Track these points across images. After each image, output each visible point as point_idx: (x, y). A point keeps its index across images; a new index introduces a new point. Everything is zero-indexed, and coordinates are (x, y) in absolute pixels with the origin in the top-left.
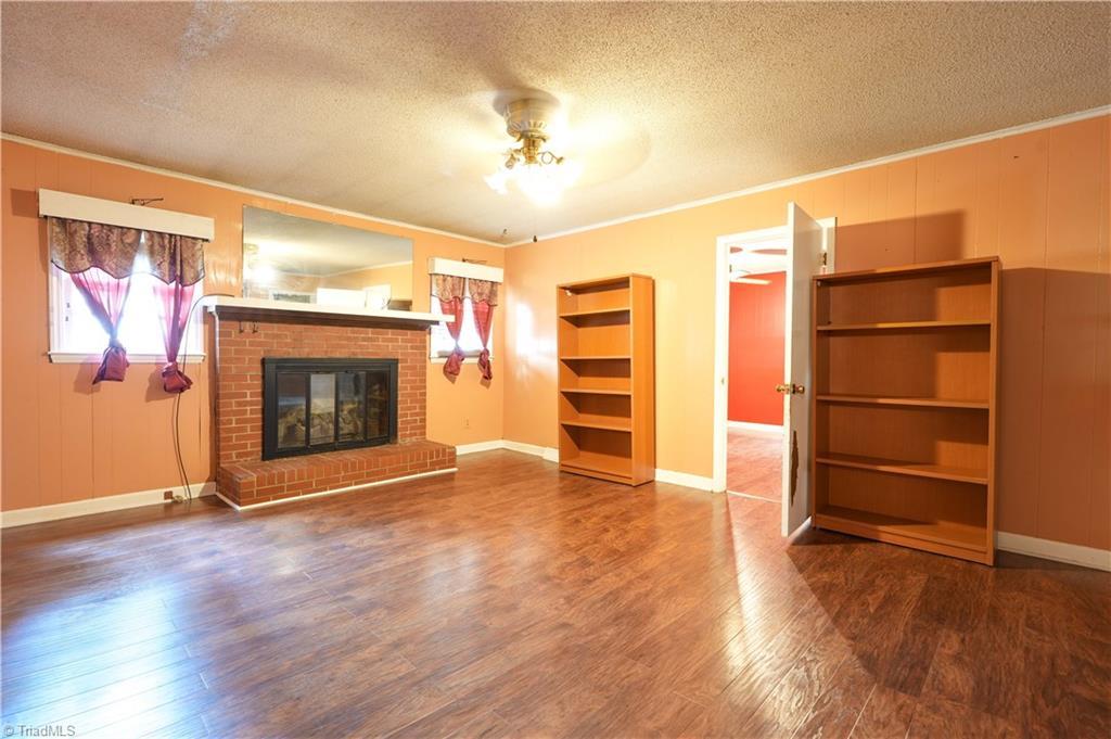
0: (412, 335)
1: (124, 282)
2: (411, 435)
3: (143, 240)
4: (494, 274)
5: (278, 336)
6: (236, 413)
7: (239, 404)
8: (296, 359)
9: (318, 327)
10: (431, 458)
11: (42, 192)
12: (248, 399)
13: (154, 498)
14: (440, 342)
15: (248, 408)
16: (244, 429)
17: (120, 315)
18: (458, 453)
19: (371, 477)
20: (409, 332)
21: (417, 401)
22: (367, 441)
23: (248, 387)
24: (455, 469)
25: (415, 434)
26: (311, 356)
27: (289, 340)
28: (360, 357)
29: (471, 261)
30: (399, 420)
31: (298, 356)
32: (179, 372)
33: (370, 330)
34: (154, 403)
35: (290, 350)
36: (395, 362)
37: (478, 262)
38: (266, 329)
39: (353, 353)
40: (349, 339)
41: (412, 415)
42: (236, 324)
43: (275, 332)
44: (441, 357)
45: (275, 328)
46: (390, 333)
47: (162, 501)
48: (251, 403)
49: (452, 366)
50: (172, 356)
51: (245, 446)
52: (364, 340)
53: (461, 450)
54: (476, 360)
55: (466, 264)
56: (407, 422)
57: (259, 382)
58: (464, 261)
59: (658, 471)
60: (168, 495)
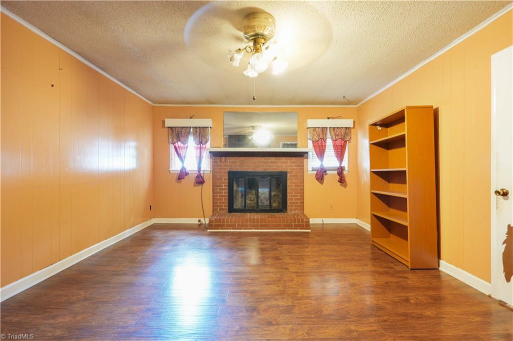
0: (295, 160)
1: (186, 145)
2: (295, 210)
3: (191, 130)
4: (348, 123)
5: (234, 162)
6: (219, 193)
7: (220, 189)
8: (240, 172)
9: (251, 158)
10: (295, 222)
11: (166, 120)
12: (223, 187)
13: (194, 221)
14: (313, 163)
15: (223, 191)
16: (222, 199)
17: (185, 157)
18: (310, 223)
19: (262, 227)
20: (294, 158)
21: (298, 193)
22: (272, 210)
23: (223, 183)
24: (310, 231)
25: (298, 209)
26: (247, 171)
27: (238, 164)
28: (269, 171)
29: (333, 118)
30: (288, 202)
31: (241, 171)
32: (202, 177)
33: (274, 158)
34: (196, 187)
35: (239, 168)
36: (286, 173)
37: (337, 118)
38: (230, 160)
39: (266, 169)
40: (264, 162)
41: (295, 199)
42: (219, 158)
43: (234, 160)
44: (313, 170)
45: (233, 159)
46: (284, 159)
47: (197, 222)
48: (224, 189)
49: (321, 175)
50: (199, 171)
51: (222, 206)
52: (271, 163)
53: (312, 221)
54: (336, 172)
55: (330, 120)
56: (293, 203)
57: (227, 181)
58: (328, 118)
59: (442, 262)
60: (199, 221)
